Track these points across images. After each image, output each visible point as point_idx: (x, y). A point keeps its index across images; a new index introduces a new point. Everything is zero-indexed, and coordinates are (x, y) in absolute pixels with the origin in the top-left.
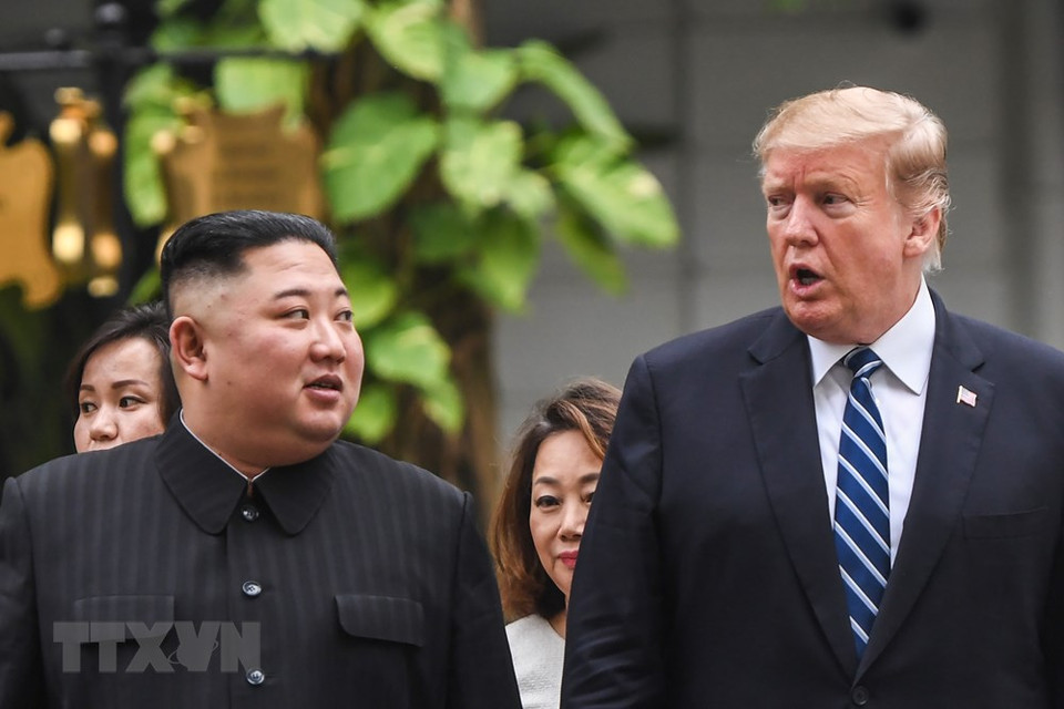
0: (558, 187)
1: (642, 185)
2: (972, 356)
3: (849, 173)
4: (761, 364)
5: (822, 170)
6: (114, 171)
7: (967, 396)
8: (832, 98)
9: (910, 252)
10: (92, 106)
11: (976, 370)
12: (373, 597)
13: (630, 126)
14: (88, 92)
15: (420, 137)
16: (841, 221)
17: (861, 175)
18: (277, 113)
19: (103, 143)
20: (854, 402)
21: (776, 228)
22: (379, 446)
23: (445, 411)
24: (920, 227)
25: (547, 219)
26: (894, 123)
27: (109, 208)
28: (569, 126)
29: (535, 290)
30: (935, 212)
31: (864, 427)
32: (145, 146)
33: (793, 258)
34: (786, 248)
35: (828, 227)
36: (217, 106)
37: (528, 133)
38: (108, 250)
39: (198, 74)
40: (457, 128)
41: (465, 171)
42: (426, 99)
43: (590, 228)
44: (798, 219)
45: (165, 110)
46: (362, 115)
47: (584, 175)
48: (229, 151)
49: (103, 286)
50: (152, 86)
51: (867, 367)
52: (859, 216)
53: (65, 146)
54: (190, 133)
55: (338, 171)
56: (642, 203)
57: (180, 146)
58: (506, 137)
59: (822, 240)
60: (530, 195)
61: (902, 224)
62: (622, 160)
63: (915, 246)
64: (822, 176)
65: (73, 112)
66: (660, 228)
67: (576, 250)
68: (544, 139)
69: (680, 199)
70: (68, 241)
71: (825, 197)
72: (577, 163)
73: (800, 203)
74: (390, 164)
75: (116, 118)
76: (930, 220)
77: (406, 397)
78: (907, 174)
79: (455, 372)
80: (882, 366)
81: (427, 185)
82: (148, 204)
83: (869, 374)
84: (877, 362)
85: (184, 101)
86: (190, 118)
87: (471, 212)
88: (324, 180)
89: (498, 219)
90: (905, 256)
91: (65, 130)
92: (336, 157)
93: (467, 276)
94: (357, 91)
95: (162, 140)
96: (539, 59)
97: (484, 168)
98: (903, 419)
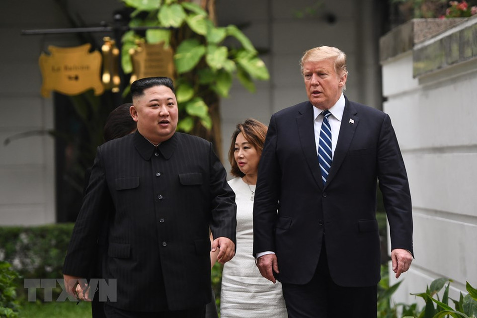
0: (237, 64)
1: (260, 63)
2: (354, 112)
3: (326, 68)
4: (301, 114)
5: (319, 68)
6: (119, 59)
7: (352, 121)
8: (319, 49)
9: (340, 86)
10: (113, 42)
11: (355, 115)
12: (188, 174)
13: (257, 48)
14: (111, 38)
15: (201, 50)
16: (325, 79)
17: (328, 68)
18: (162, 44)
19: (116, 51)
20: (324, 124)
21: (307, 82)
22: (189, 133)
23: (207, 124)
24: (342, 79)
25: (234, 73)
26: (336, 54)
27: (117, 69)
28: (241, 48)
29: (231, 92)
30: (345, 76)
31: (326, 129)
32: (127, 52)
33: (313, 89)
34: (310, 86)
35: (321, 81)
36: (146, 42)
37: (229, 50)
38: (117, 80)
39: (141, 33)
40: (210, 48)
41: (212, 60)
42: (202, 40)
43: (246, 75)
44: (314, 79)
45: (132, 43)
46: (185, 45)
47: (244, 61)
48: (149, 54)
49: (115, 90)
50: (129, 36)
51: (327, 115)
52: (328, 78)
53: (106, 52)
54: (139, 49)
55: (179, 59)
56: (259, 68)
57: (136, 52)
58: (224, 50)
59: (320, 84)
60: (230, 66)
61: (338, 79)
62: (254, 57)
63: (341, 84)
64: (319, 69)
65: (108, 43)
66: (265, 75)
67: (242, 81)
68: (234, 51)
69: (270, 67)
70: (106, 78)
71: (320, 74)
72: (243, 58)
73: (314, 75)
74: (192, 58)
75: (119, 45)
76: (344, 78)
77: (197, 120)
78: (339, 66)
79: (210, 113)
80: (331, 114)
81: (202, 63)
82: (128, 68)
83: (328, 117)
84: (329, 114)
85: (137, 40)
86: (139, 45)
87: (214, 70)
88: (175, 62)
89: (221, 72)
90: (339, 87)
91: (106, 48)
92: (178, 56)
93: (213, 88)
94: (184, 38)
95: (131, 51)
96: (233, 30)
97: (218, 59)
98: (335, 127)
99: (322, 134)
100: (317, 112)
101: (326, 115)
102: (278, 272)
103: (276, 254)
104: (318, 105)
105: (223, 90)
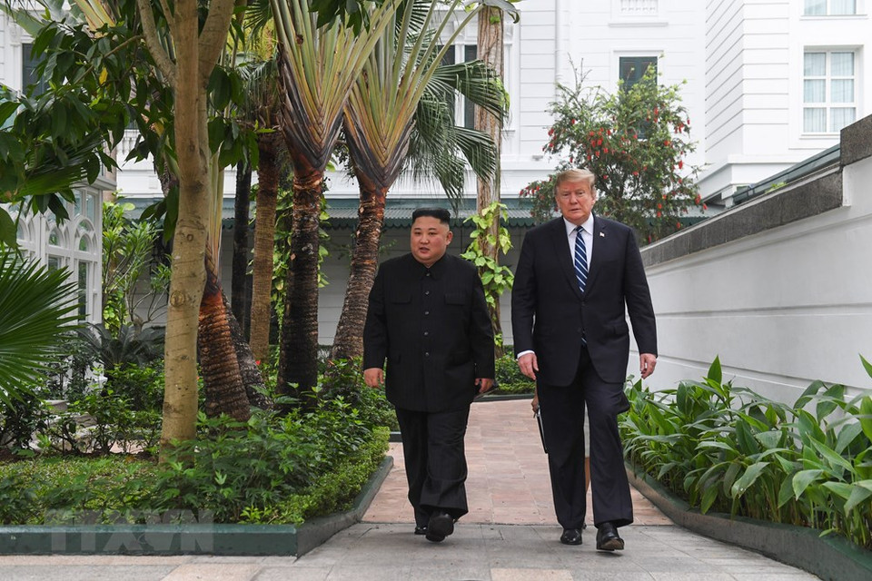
0: (506, 281)
2: (602, 226)
7: (602, 235)
11: (603, 229)
12: (454, 294)
15: (492, 276)
16: (582, 197)
20: (578, 238)
23: (494, 306)
28: (508, 275)
31: (579, 242)
35: (579, 199)
37: (503, 276)
40: (496, 275)
41: (497, 280)
42: (493, 272)
44: (574, 198)
46: (486, 273)
52: (586, 196)
58: (501, 276)
59: (579, 202)
60: (504, 282)
61: (592, 197)
64: (578, 188)
68: (505, 276)
73: (573, 194)
80: (584, 229)
83: (581, 231)
84: (582, 229)
87: (497, 284)
89: (500, 285)
94: (485, 271)
96: (505, 268)
97: (499, 279)
98: (588, 241)
99: (577, 248)
100: (570, 227)
101: (579, 229)
102: (537, 369)
103: (536, 354)
104: (572, 221)
105: (501, 292)
